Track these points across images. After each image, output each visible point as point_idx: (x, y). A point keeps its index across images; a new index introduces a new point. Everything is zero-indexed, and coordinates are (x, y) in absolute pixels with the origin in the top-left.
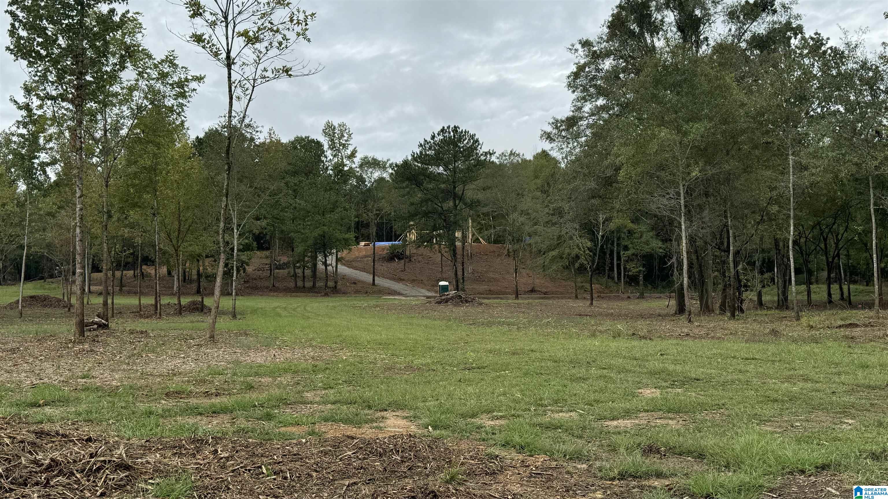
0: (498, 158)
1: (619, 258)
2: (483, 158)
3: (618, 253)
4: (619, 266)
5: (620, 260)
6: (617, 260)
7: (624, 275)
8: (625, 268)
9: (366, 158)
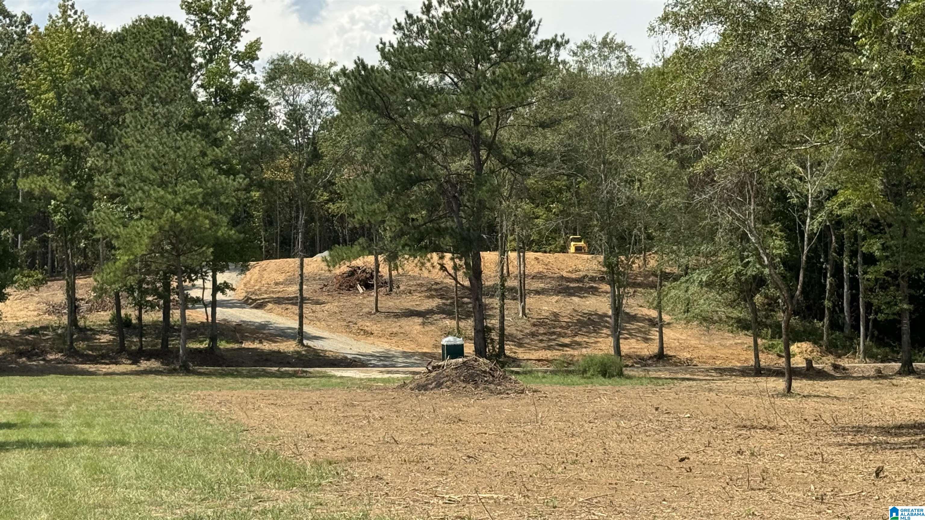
0: (575, 54)
1: (854, 283)
2: (540, 53)
3: (853, 272)
4: (854, 300)
5: (858, 289)
6: (851, 288)
7: (867, 321)
8: (868, 306)
9: (283, 59)
